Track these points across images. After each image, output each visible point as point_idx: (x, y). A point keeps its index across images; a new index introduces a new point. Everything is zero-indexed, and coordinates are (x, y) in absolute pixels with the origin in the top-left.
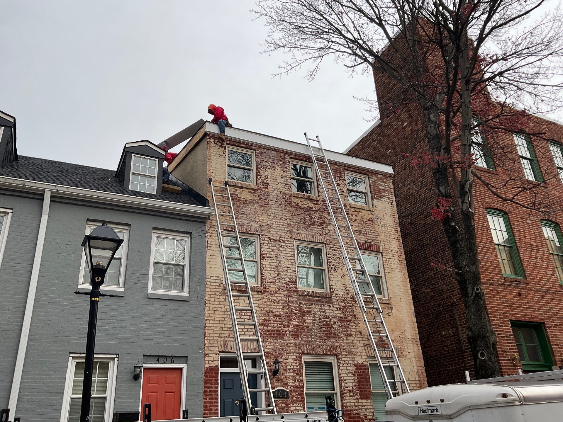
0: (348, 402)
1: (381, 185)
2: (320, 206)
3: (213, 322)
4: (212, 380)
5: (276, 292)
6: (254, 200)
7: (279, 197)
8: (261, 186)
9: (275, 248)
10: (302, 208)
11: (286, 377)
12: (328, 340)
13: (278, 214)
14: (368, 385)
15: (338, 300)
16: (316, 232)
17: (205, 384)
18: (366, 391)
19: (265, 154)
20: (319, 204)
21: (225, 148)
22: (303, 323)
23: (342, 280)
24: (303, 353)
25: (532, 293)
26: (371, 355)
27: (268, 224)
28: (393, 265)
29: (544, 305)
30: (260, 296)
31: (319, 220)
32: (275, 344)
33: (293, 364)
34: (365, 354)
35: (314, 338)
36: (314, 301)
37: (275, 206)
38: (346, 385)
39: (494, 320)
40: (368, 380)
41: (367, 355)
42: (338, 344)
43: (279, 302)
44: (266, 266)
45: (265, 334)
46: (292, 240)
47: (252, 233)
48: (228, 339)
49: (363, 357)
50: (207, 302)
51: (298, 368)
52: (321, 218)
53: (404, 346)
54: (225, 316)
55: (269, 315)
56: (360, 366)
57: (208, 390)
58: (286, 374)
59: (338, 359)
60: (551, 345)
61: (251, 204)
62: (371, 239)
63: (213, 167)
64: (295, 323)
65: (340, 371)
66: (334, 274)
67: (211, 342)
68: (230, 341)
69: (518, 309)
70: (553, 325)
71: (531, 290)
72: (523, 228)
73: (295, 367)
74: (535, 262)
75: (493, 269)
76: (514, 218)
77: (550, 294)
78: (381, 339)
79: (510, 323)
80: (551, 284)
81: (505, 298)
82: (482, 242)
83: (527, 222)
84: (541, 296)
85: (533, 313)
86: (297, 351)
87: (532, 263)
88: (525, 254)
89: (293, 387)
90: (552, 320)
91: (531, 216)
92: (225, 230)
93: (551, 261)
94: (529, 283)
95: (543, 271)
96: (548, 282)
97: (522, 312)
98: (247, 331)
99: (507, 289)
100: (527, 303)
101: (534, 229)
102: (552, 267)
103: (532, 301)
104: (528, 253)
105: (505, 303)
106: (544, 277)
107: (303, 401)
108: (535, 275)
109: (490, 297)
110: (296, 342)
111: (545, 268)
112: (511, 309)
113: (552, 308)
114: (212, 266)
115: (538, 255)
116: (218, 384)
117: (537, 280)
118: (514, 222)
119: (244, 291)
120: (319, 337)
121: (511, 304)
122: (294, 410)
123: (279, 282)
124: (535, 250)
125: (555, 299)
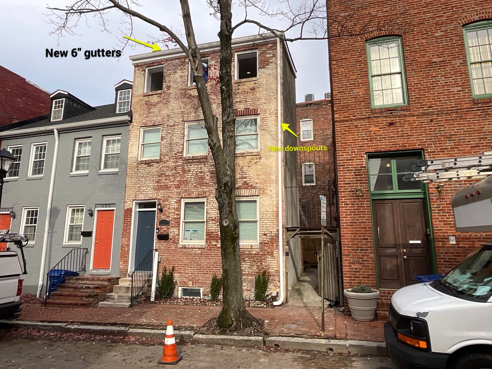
0: (211, 227)
1: (270, 54)
4: (128, 216)
5: (168, 161)
6: (160, 101)
7: (177, 94)
8: (166, 89)
9: (171, 131)
10: (194, 97)
11: (169, 213)
12: (201, 188)
13: (176, 106)
17: (124, 217)
19: (170, 65)
21: (145, 71)
22: (184, 179)
24: (182, 198)
25: (414, 118)
27: (167, 116)
28: (268, 122)
30: (157, 165)
32: (164, 193)
33: (174, 205)
35: (190, 187)
36: (194, 162)
37: (174, 101)
38: (210, 216)
42: (208, 190)
43: (169, 167)
44: (163, 145)
45: (159, 188)
46: (183, 123)
47: (156, 124)
50: (128, 173)
53: (267, 186)
54: (137, 180)
55: (162, 176)
57: (126, 221)
58: (169, 211)
59: (208, 200)
61: (158, 105)
62: (250, 105)
63: (136, 87)
64: (178, 179)
67: (129, 195)
68: (139, 194)
69: (382, 140)
70: (438, 149)
71: (413, 116)
72: (423, 45)
73: (176, 207)
74: (432, 81)
75: (357, 104)
76: (411, 38)
77: (446, 115)
78: (245, 183)
79: (365, 156)
80: (453, 102)
81: (365, 132)
82: (349, 80)
83: (435, 36)
84: (429, 120)
85: (407, 141)
86: (177, 196)
87: (425, 85)
88: (417, 77)
89: (173, 218)
90: (439, 144)
91: (444, 26)
92: (141, 127)
93: (464, 74)
94: (412, 109)
95: (443, 90)
96: (448, 102)
97: (389, 142)
98: (148, 187)
99: (373, 122)
100: (401, 131)
101: (444, 42)
102: (464, 80)
103: (410, 128)
104: (423, 73)
105: (364, 137)
106: (442, 97)
107: (179, 226)
108: (426, 97)
109: (344, 134)
110: (178, 191)
111: (449, 85)
112: (371, 141)
113: (445, 131)
114: (132, 151)
115: (440, 72)
116: (131, 217)
117: (429, 102)
118: (408, 43)
119: (148, 163)
120: (194, 186)
121: (373, 136)
122: (172, 232)
123: (170, 154)
124: (438, 67)
125: (453, 120)
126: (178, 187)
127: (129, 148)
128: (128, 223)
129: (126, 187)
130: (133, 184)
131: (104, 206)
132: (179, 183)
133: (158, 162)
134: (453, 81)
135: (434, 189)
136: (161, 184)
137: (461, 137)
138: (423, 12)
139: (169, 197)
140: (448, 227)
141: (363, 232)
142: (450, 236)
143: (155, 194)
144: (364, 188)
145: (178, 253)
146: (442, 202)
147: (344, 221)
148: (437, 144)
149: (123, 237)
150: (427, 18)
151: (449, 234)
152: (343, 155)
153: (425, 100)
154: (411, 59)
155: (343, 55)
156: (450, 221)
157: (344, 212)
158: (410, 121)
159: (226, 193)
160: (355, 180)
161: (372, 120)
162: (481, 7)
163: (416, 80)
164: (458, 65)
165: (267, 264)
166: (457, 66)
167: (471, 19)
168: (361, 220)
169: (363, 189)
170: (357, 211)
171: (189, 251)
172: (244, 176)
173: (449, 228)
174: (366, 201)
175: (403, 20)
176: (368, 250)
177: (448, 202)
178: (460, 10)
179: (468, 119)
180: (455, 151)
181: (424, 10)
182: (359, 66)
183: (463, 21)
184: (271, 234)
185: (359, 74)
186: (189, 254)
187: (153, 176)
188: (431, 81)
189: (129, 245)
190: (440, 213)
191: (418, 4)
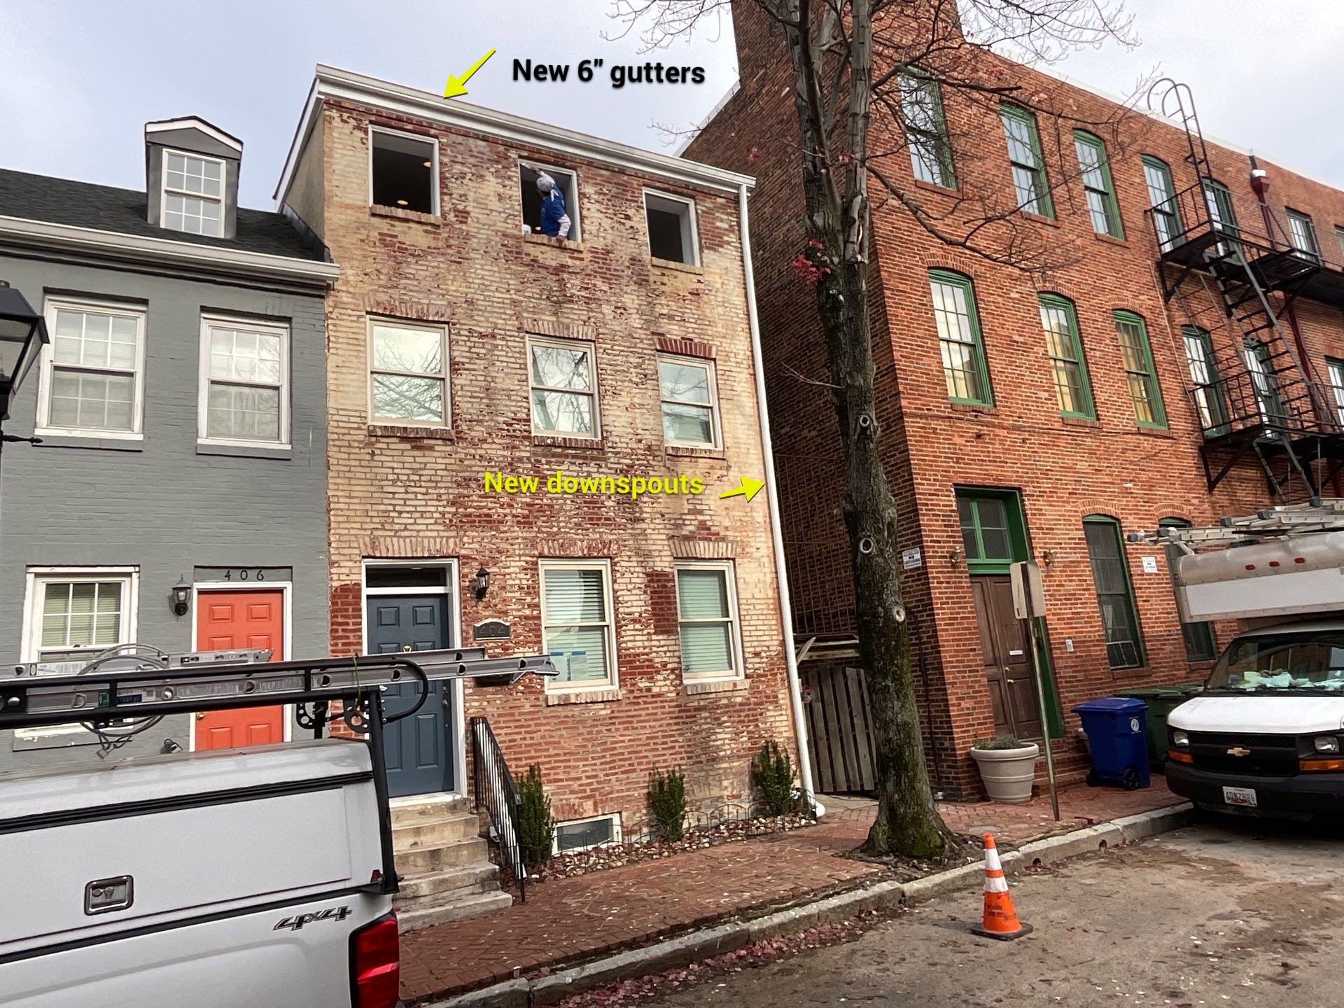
0: (631, 641)
1: (722, 220)
2: (586, 263)
3: (347, 500)
4: (347, 610)
5: (485, 441)
6: (435, 248)
7: (493, 243)
8: (451, 217)
9: (483, 351)
10: (546, 268)
11: (504, 600)
12: (594, 529)
13: (491, 278)
14: (670, 609)
15: (619, 453)
16: (576, 317)
17: (333, 617)
18: (668, 620)
19: (461, 148)
20: (582, 259)
21: (366, 132)
22: (542, 500)
23: (628, 414)
24: (541, 556)
25: (1004, 433)
26: (680, 556)
27: (466, 301)
28: (736, 384)
29: (1025, 455)
30: (448, 448)
31: (583, 293)
32: (483, 539)
33: (519, 576)
34: (669, 553)
35: (563, 527)
36: (567, 456)
37: (483, 262)
38: (627, 610)
39: (923, 484)
40: (672, 600)
41: (672, 555)
42: (615, 537)
43: (490, 460)
44: (462, 389)
45: (461, 521)
46: (521, 335)
47: (431, 318)
48: (380, 533)
49: (664, 559)
50: (332, 461)
51: (530, 582)
52: (587, 289)
53: (748, 536)
54: (373, 489)
55: (468, 486)
56: (657, 575)
57: (340, 628)
58: (504, 595)
59: (614, 564)
60: (1028, 529)
61: (429, 258)
62: (694, 332)
63: (339, 175)
64: (524, 500)
65: (616, 587)
66: (611, 403)
67: (345, 538)
68: (385, 537)
69: (971, 465)
70: (1036, 492)
71: (1002, 428)
72: (999, 307)
73: (523, 582)
74: (1017, 374)
75: (931, 388)
77: (1038, 436)
78: (703, 526)
79: (954, 490)
80: (1042, 416)
81: (948, 444)
82: (915, 336)
83: (1011, 296)
84: (1021, 439)
85: (1001, 471)
86: (527, 552)
87: (1009, 377)
89: (520, 617)
90: (1037, 482)
91: (1019, 285)
92: (369, 313)
94: (999, 415)
95: (1030, 393)
96: (1037, 413)
97: (980, 470)
98: (422, 517)
99: (955, 427)
100: (992, 452)
101: (1022, 311)
103: (1002, 448)
104: (1006, 357)
105: (948, 453)
106: (1030, 403)
108: (1014, 398)
109: (920, 441)
110: (525, 535)
111: (1035, 386)
112: (958, 462)
113: (1040, 461)
114: (340, 388)
115: (1023, 361)
116: (360, 617)
117: (1017, 408)
118: (981, 296)
119: (415, 439)
120: (576, 524)
121: (959, 454)
123: (492, 420)
124: (1020, 350)
125: (1046, 445)
126: (525, 523)
129: (328, 511)
130: (356, 501)
131: (235, 574)
132: (530, 511)
133: (451, 440)
135: (1040, 559)
136: (469, 510)
137: (1057, 475)
139: (499, 552)
140: (1062, 624)
141: (968, 636)
142: (1066, 638)
143: (452, 540)
145: (544, 722)
147: (941, 616)
148: (1034, 482)
151: (1065, 635)
153: (1014, 403)
155: (900, 283)
156: (1063, 614)
157: (938, 598)
160: (945, 534)
161: (954, 422)
163: (1000, 366)
165: (768, 724)
166: (1040, 358)
168: (962, 613)
170: (955, 596)
171: (576, 713)
172: (698, 507)
173: (1064, 626)
174: (965, 577)
177: (1057, 581)
179: (1061, 448)
180: (1054, 497)
181: (995, 246)
182: (924, 313)
184: (768, 653)
185: (927, 330)
186: (579, 722)
187: (437, 482)
190: (1051, 600)
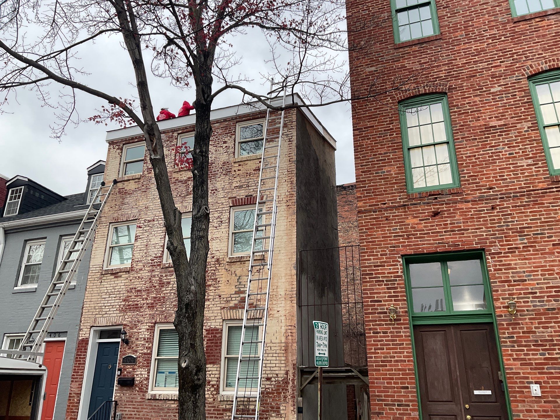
3: (89, 303)
4: (82, 349)
5: (141, 270)
6: (137, 188)
8: (146, 172)
9: (148, 228)
10: (182, 181)
11: (137, 345)
14: (216, 350)
17: (77, 352)
18: (214, 356)
22: (160, 295)
24: (156, 322)
25: (467, 205)
26: (226, 318)
27: (146, 208)
29: (493, 220)
30: (127, 276)
32: (133, 316)
33: (145, 333)
34: (220, 317)
35: (168, 307)
40: (219, 344)
43: (142, 278)
44: (137, 247)
45: (126, 308)
47: (131, 219)
49: (217, 321)
50: (88, 287)
51: (149, 336)
53: (272, 304)
54: (99, 297)
55: (131, 291)
57: (78, 357)
58: (137, 342)
60: (490, 283)
61: (135, 193)
62: (254, 191)
63: (109, 171)
64: (153, 295)
67: (86, 319)
68: (99, 317)
69: (424, 237)
70: (504, 249)
71: (466, 202)
72: (476, 105)
73: (146, 336)
74: (492, 153)
75: (388, 188)
76: (459, 96)
77: (513, 200)
78: (243, 300)
79: (400, 260)
80: (522, 181)
81: (400, 225)
82: (376, 155)
83: (491, 91)
84: (489, 206)
85: (460, 237)
86: (150, 321)
87: (482, 158)
88: (469, 147)
89: (142, 354)
90: (506, 241)
91: (503, 79)
92: (110, 223)
93: (535, 142)
94: (464, 191)
95: (507, 165)
96: (515, 180)
97: (433, 240)
98: (112, 308)
99: (410, 211)
100: (450, 224)
101: (505, 99)
102: (536, 150)
103: (463, 219)
104: (478, 142)
105: (398, 232)
106: (506, 174)
107: (148, 366)
108: (484, 174)
109: (371, 228)
110: (150, 312)
111: (515, 157)
112: (408, 238)
113: (513, 222)
114: (96, 257)
115: (501, 140)
116: (86, 352)
117: (488, 181)
118: (456, 103)
119: (115, 274)
121: (411, 231)
122: (139, 374)
123: (146, 259)
124: (497, 132)
125: (524, 206)
126: (152, 307)
127: (93, 252)
128: (81, 360)
129: (83, 308)
130: (92, 303)
131: (52, 335)
132: (154, 301)
133: (129, 272)
134: (521, 151)
135: (502, 309)
136: (130, 303)
137: (538, 230)
138: (474, 62)
139: (138, 322)
140: (527, 369)
141: (401, 376)
142: (532, 383)
143: (121, 317)
144: (400, 308)
145: (145, 407)
146: (516, 328)
147: (373, 359)
148: (502, 241)
149: (72, 381)
150: (480, 69)
151: (531, 380)
152: (370, 259)
153: (483, 178)
154: (460, 123)
155: (369, 122)
156: (530, 359)
157: (373, 345)
158: (463, 209)
159: (187, 318)
160: (387, 295)
161: (408, 208)
162: (551, 52)
163: (468, 152)
164: (525, 129)
166: (525, 131)
167: (538, 69)
168: (397, 357)
169: (399, 310)
170: (391, 343)
171: (160, 405)
172: (242, 289)
173: (529, 371)
174: (405, 328)
175: (448, 73)
176: (408, 405)
177: (525, 329)
178: (522, 58)
179: (546, 205)
180: (530, 251)
181: (475, 58)
182: (390, 135)
183: (528, 71)
184: (277, 379)
185: (390, 147)
186: (161, 409)
187: (120, 291)
188: (490, 152)
189: (80, 394)
190: (514, 346)
191: (466, 52)
